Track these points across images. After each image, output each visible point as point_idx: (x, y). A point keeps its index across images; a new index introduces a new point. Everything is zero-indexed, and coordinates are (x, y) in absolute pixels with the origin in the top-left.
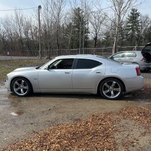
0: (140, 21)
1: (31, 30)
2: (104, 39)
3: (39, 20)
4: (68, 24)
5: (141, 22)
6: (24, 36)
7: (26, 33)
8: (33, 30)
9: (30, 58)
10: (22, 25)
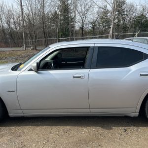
0: (125, 10)
1: (13, 19)
2: (90, 28)
3: (21, 6)
4: (53, 12)
5: (127, 11)
6: (5, 25)
7: (8, 22)
8: (15, 19)
9: (13, 49)
10: (3, 13)
